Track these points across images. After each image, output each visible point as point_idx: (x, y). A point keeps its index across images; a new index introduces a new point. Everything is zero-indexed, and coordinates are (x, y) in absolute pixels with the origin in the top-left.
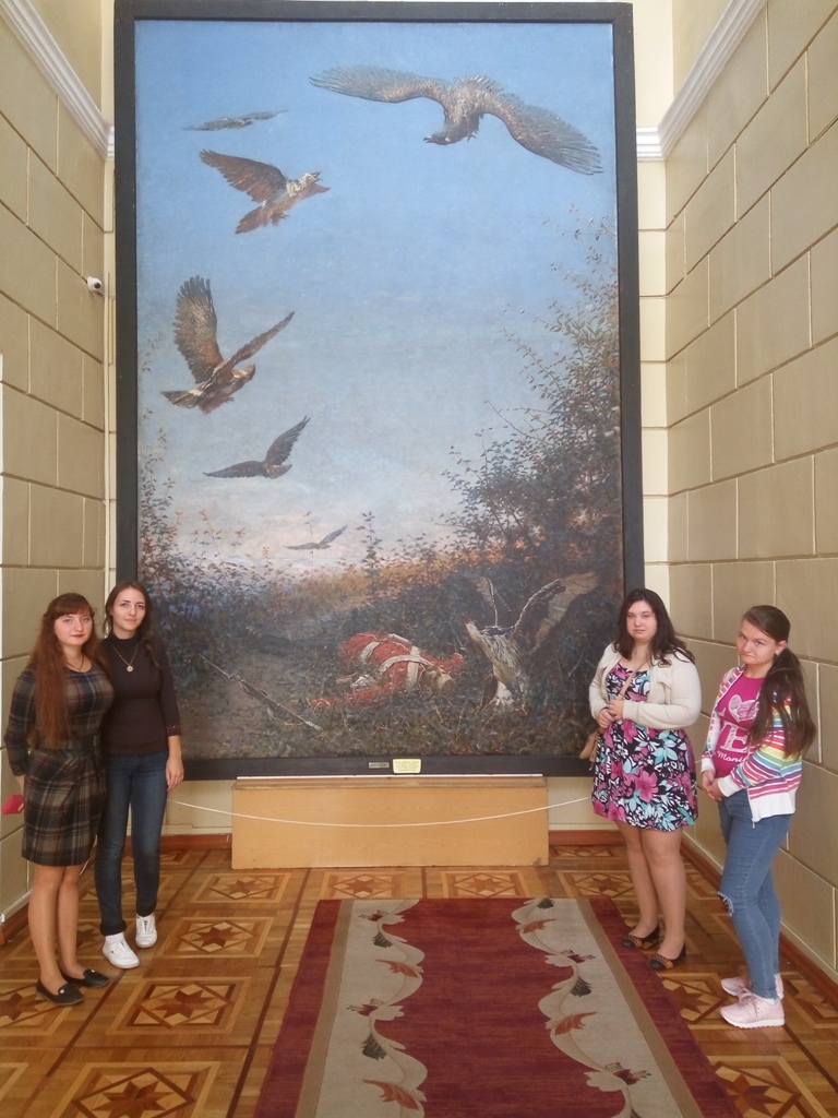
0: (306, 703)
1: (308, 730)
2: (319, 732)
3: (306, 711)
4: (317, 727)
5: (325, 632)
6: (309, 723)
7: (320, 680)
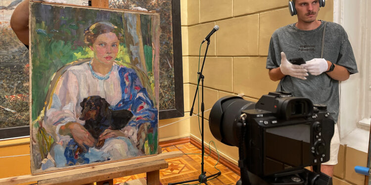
0: (5, 98)
1: (7, 113)
2: (14, 114)
3: (5, 103)
4: (13, 111)
5: (14, 58)
6: (7, 109)
7: (13, 85)
